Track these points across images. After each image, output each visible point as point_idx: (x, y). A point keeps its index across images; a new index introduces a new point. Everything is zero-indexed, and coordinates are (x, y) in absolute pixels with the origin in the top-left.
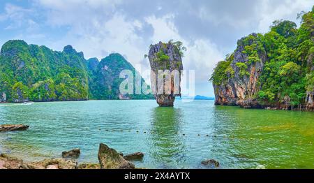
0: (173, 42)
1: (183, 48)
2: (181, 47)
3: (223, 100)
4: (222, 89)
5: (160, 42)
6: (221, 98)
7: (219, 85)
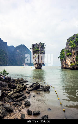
0: (41, 43)
1: (45, 45)
2: (44, 45)
3: (65, 66)
4: (64, 61)
5: (36, 43)
6: (64, 65)
7: (62, 60)
